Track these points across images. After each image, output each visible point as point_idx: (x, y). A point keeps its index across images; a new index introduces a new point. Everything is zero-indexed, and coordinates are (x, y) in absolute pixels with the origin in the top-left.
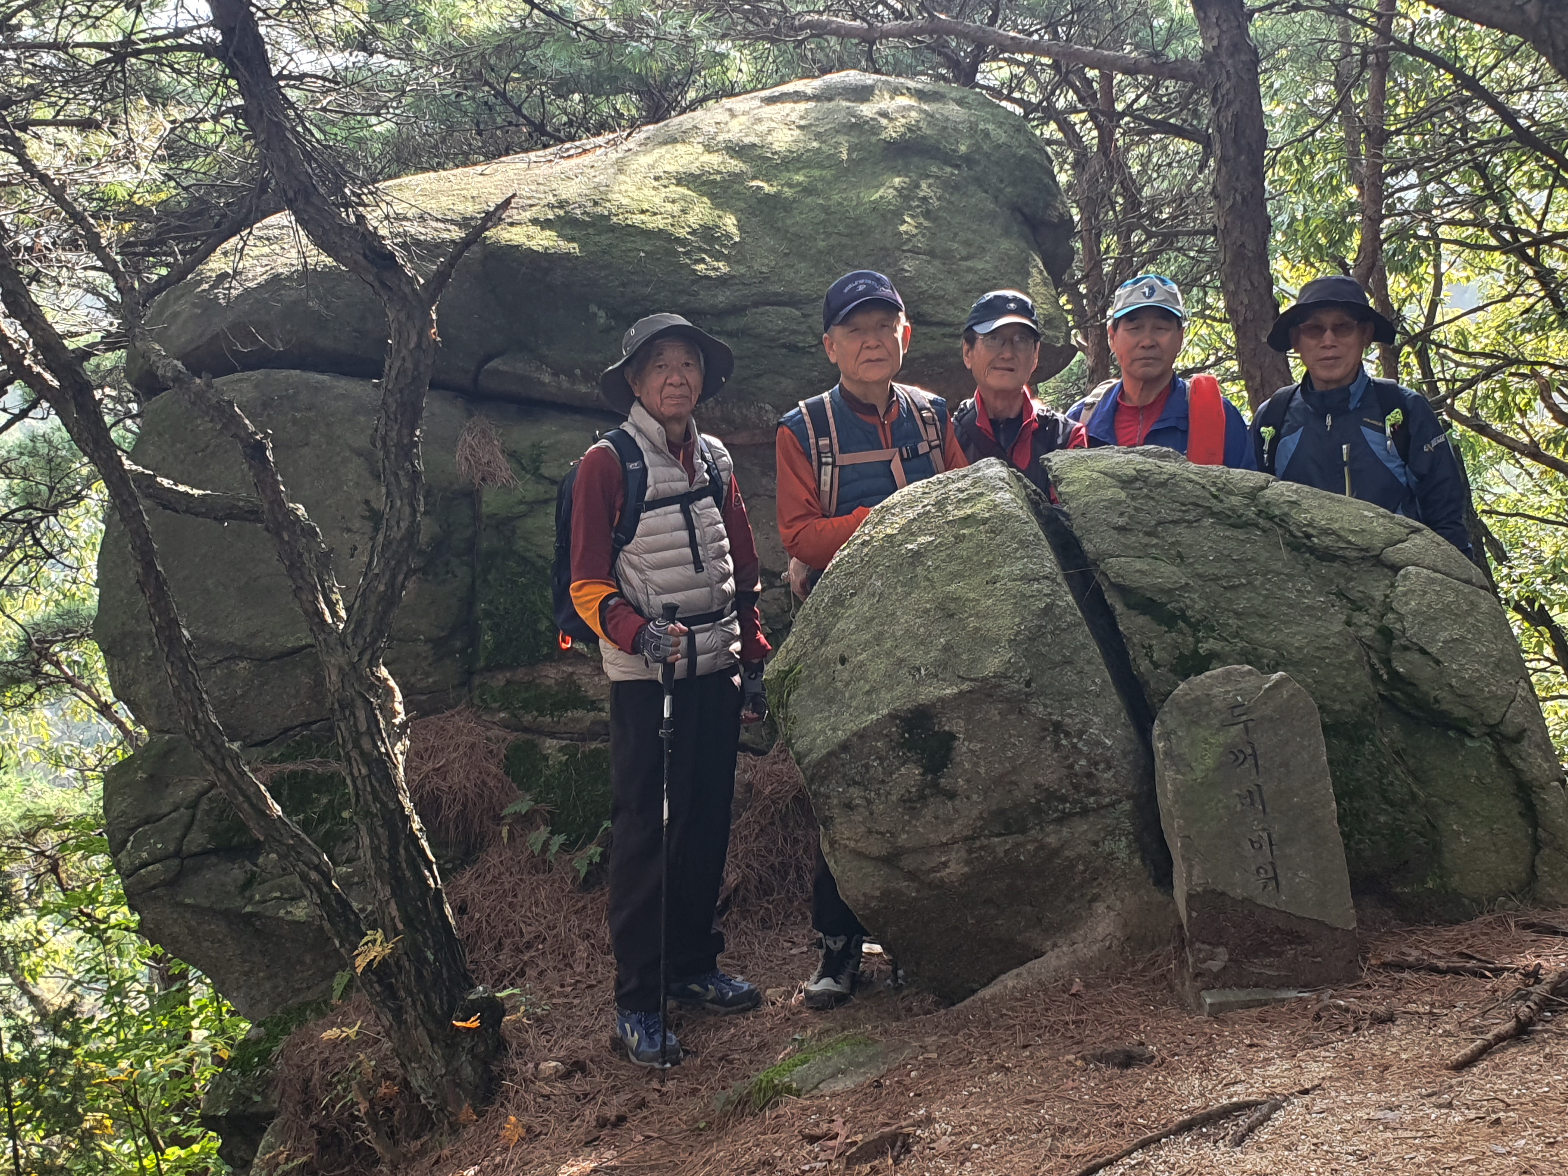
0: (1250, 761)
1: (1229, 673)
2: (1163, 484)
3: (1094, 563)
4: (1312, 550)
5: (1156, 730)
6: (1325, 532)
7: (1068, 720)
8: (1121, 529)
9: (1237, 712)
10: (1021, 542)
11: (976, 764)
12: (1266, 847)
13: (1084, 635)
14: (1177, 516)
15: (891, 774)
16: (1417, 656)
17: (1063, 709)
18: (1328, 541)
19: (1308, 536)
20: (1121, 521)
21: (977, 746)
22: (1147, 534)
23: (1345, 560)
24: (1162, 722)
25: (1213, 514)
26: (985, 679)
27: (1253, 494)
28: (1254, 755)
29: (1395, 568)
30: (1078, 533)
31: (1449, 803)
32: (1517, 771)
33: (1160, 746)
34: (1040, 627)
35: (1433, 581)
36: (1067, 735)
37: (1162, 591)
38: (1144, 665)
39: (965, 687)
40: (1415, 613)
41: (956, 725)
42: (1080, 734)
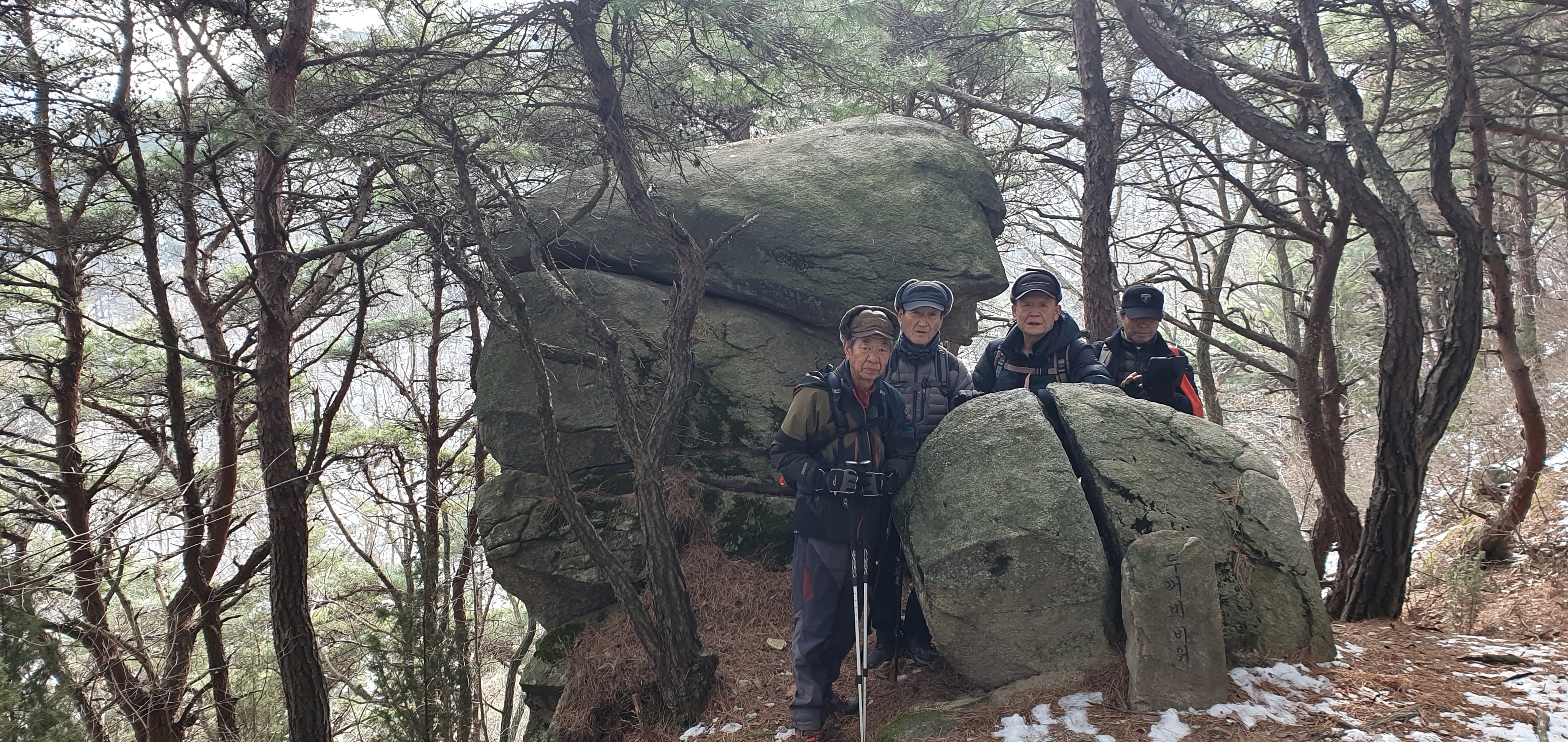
0: (1177, 587)
1: (1165, 534)
2: (1122, 414)
3: (1090, 462)
4: (1199, 458)
5: (1124, 564)
6: (1207, 448)
7: (1077, 555)
8: (1104, 442)
9: (1171, 558)
10: (1052, 448)
11: (1022, 574)
12: (1183, 637)
13: (1085, 506)
14: (1131, 434)
15: (973, 574)
16: (1256, 526)
17: (1075, 549)
18: (1207, 453)
19: (1198, 450)
20: (1104, 437)
21: (1023, 565)
22: (1117, 445)
23: (1217, 465)
24: (1128, 560)
25: (1149, 434)
26: (1036, 531)
27: (1167, 421)
28: (1179, 584)
29: (1241, 471)
30: (1080, 442)
31: (1268, 609)
32: (1301, 591)
33: (1126, 574)
34: (1065, 501)
35: (1261, 480)
36: (1076, 563)
37: (1128, 482)
38: (1117, 524)
39: (1023, 533)
40: (1255, 500)
41: (1014, 553)
42: (1083, 563)
